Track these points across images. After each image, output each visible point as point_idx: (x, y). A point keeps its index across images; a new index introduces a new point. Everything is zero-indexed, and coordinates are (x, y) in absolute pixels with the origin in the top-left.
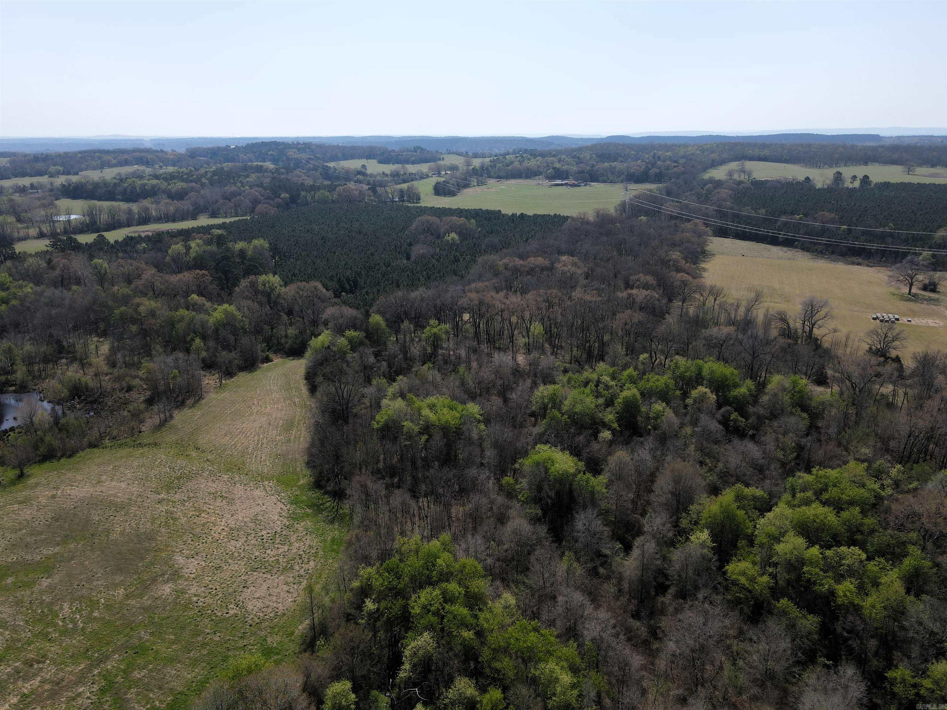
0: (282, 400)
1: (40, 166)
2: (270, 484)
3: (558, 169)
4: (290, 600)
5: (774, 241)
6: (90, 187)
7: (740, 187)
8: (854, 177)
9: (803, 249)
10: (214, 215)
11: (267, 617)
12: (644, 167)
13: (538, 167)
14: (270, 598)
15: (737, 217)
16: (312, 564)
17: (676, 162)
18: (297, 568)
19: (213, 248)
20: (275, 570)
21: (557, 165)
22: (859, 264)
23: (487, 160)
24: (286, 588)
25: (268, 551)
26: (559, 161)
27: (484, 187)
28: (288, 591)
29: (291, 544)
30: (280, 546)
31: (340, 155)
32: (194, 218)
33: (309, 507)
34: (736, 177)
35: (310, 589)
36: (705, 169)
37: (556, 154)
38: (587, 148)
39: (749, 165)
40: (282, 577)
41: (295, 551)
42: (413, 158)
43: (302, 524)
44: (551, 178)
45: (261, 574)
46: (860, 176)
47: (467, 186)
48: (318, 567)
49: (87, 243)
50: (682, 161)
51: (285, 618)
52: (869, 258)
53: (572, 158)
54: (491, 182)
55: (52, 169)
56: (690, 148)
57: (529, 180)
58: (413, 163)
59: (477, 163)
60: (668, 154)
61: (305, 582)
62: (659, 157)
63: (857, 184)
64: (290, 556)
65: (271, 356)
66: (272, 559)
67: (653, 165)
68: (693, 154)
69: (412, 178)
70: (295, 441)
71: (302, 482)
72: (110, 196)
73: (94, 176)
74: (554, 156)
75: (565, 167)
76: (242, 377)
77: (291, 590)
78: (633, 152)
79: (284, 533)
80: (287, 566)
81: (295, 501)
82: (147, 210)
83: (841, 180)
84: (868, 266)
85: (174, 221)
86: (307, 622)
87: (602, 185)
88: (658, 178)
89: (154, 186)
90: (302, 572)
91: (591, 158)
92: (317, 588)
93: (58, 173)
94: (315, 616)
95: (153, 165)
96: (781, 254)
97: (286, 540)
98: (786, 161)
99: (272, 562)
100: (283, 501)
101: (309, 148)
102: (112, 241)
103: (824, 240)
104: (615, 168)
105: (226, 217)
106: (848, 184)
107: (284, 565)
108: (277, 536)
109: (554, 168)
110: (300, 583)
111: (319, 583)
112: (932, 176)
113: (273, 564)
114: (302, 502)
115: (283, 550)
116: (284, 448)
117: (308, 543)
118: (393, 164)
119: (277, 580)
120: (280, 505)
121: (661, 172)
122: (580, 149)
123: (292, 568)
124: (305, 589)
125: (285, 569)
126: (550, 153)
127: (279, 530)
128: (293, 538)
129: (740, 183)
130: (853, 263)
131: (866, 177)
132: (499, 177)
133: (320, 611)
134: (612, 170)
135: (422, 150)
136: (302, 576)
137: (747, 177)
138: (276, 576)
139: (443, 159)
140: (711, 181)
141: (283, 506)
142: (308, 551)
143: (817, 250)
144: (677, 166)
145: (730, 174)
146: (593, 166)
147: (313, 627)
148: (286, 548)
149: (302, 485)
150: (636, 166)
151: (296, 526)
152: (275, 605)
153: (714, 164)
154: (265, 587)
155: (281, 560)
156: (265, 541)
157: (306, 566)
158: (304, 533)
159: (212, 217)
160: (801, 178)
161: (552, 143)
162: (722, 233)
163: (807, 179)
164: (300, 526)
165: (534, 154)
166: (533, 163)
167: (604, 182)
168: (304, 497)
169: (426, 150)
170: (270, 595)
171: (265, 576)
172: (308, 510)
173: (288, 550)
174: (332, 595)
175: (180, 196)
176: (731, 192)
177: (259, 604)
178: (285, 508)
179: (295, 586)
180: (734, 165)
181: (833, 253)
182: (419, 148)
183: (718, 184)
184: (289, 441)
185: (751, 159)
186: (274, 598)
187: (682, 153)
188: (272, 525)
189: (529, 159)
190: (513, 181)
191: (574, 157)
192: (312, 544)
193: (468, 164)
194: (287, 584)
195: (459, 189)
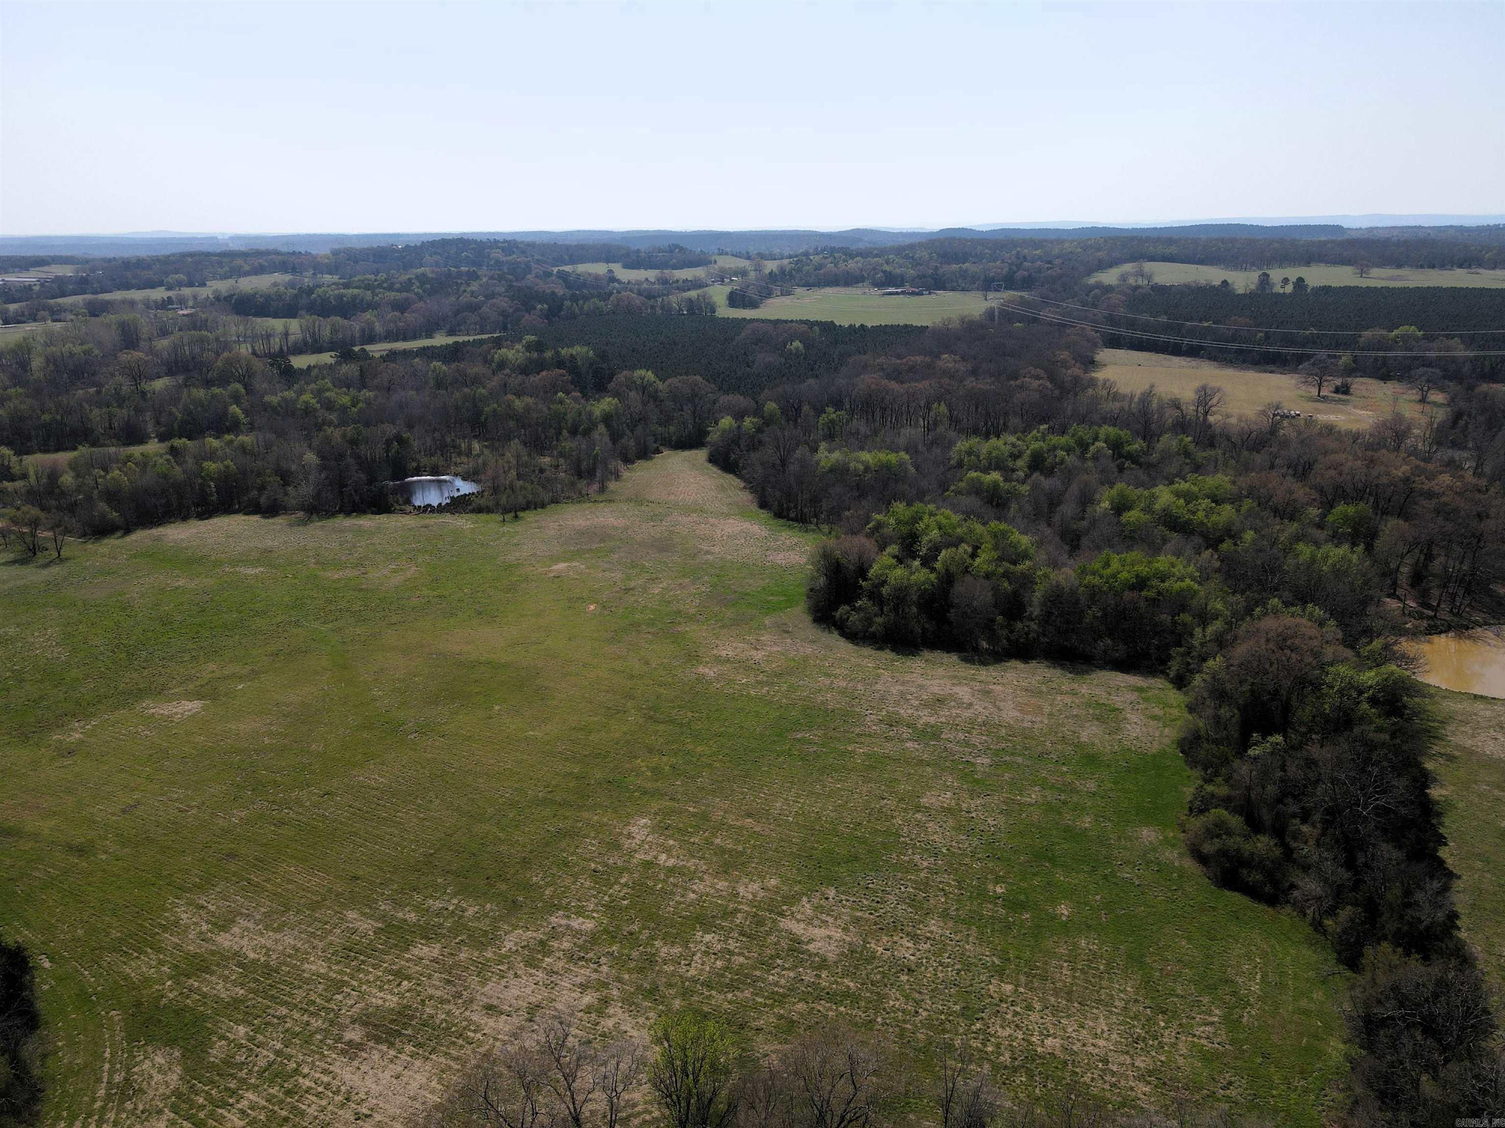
3: (890, 273)
5: (1175, 350)
7: (1137, 293)
8: (1286, 281)
9: (1210, 359)
12: (1006, 270)
13: (861, 270)
15: (1132, 324)
17: (1049, 262)
21: (887, 268)
22: (1271, 372)
23: (786, 262)
26: (887, 263)
27: (792, 297)
31: (566, 257)
34: (1131, 281)
36: (1089, 273)
37: (881, 252)
38: (921, 245)
39: (1149, 267)
42: (674, 261)
44: (880, 285)
46: (1293, 279)
47: (769, 295)
50: (1057, 261)
52: (1285, 365)
53: (903, 258)
54: (799, 291)
56: (1067, 245)
57: (850, 288)
58: (675, 267)
59: (771, 266)
60: (1038, 252)
62: (1025, 257)
63: (1289, 289)
67: (1019, 266)
68: (1071, 252)
69: (697, 284)
74: (877, 256)
75: (898, 271)
78: (987, 251)
83: (1268, 283)
84: (1281, 373)
85: (404, 339)
87: (951, 293)
88: (1027, 283)
91: (931, 258)
96: (1184, 363)
98: (1201, 262)
101: (517, 248)
103: (1234, 346)
104: (966, 271)
106: (1278, 289)
109: (884, 272)
112: (1392, 279)
118: (646, 269)
121: (1030, 276)
122: (912, 247)
126: (871, 253)
129: (1137, 287)
130: (1265, 371)
131: (1301, 280)
132: (809, 285)
134: (963, 274)
135: (681, 249)
137: (1146, 282)
139: (715, 262)
140: (1099, 285)
143: (1226, 359)
144: (1051, 268)
145: (1123, 278)
146: (936, 268)
150: (997, 268)
153: (1102, 266)
160: (1217, 283)
161: (860, 240)
162: (1115, 342)
163: (1225, 283)
165: (850, 255)
166: (853, 265)
167: (953, 289)
169: (686, 248)
175: (400, 308)
176: (1125, 298)
180: (1128, 267)
181: (1244, 362)
182: (677, 246)
183: (1108, 289)
185: (1152, 259)
187: (1056, 251)
189: (845, 261)
190: (828, 290)
191: (907, 257)
193: (758, 269)
195: (761, 300)
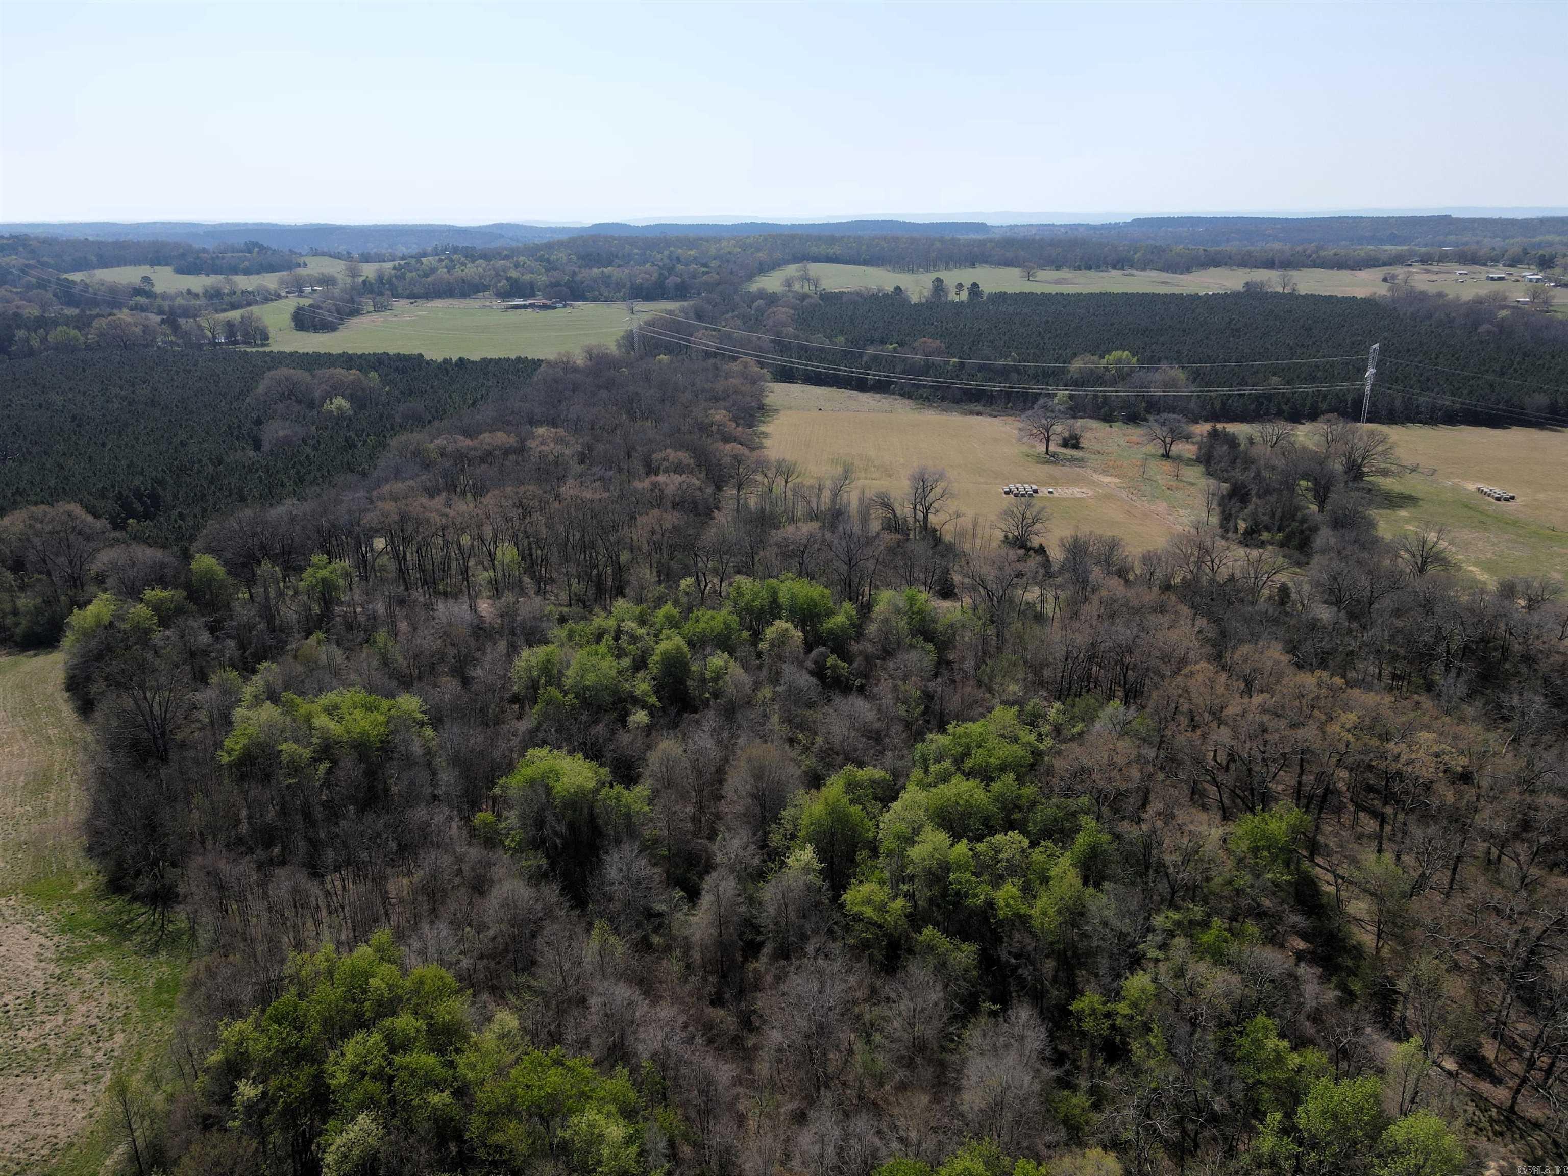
0: (19, 736)
2: (11, 903)
3: (516, 280)
4: (80, 1116)
5: (861, 386)
7: (805, 303)
8: (960, 286)
9: (902, 395)
11: (35, 1157)
12: (656, 275)
13: (481, 278)
14: (38, 1120)
15: (805, 351)
16: (119, 1038)
17: (705, 265)
18: (88, 1051)
20: (41, 1065)
21: (514, 274)
22: (979, 414)
23: (388, 265)
24: (68, 1095)
25: (20, 1033)
26: (516, 266)
27: (388, 313)
28: (74, 1100)
29: (70, 1010)
30: (45, 1018)
31: (94, 259)
33: (101, 931)
34: (797, 287)
35: (120, 1088)
36: (750, 277)
37: (510, 254)
38: (561, 244)
39: (815, 269)
40: (58, 1076)
41: (80, 1020)
42: (247, 263)
43: (90, 967)
44: (504, 295)
45: (12, 1080)
46: (967, 284)
47: (355, 312)
48: (133, 1042)
50: (714, 264)
51: (75, 1151)
52: (992, 404)
53: (536, 260)
54: (400, 305)
56: (724, 244)
57: (467, 300)
58: (247, 272)
59: (369, 271)
60: (692, 252)
61: (109, 1075)
62: (678, 259)
63: (964, 296)
64: (71, 1033)
66: (32, 1046)
67: (671, 270)
68: (730, 253)
69: (248, 299)
70: (56, 812)
71: (80, 887)
74: (506, 257)
75: (527, 277)
77: (81, 1097)
78: (636, 251)
79: (52, 991)
80: (65, 1053)
81: (71, 926)
83: (942, 290)
84: (990, 415)
86: (122, 1148)
87: (591, 305)
88: (681, 292)
90: (100, 1058)
91: (570, 260)
92: (136, 1082)
94: (136, 1134)
96: (873, 403)
97: (58, 1004)
98: (866, 263)
99: (34, 1051)
100: (43, 930)
101: (25, 246)
103: (929, 381)
104: (609, 277)
106: (953, 297)
107: (60, 1052)
108: (38, 999)
109: (508, 279)
110: (97, 1079)
111: (138, 1070)
112: (1057, 282)
113: (36, 1055)
114: (85, 925)
115: (54, 1024)
116: (34, 828)
117: (106, 1001)
118: (208, 275)
119: (47, 1085)
120: (37, 939)
121: (683, 282)
122: (550, 246)
123: (77, 1054)
124: (109, 1089)
125: (62, 1060)
126: (499, 254)
127: (40, 987)
128: (73, 997)
129: (804, 297)
130: (971, 413)
131: (975, 285)
132: (413, 296)
133: (147, 1123)
134: (606, 280)
135: (262, 248)
136: (100, 1065)
137: (813, 288)
138: (45, 1076)
139: (305, 265)
140: (762, 294)
141: (44, 941)
142: (108, 1016)
143: (921, 396)
144: (708, 273)
145: (788, 283)
146: (574, 273)
147: (135, 1156)
148: (61, 1019)
149: (82, 893)
150: (644, 273)
151: (77, 973)
152: (49, 1132)
153: (763, 269)
154: (23, 1101)
155: (51, 1044)
156: (12, 1013)
157: (108, 1045)
158: (96, 983)
160: (889, 288)
161: (501, 236)
162: (786, 376)
163: (898, 289)
164: (87, 972)
165: (471, 255)
166: (471, 271)
167: (594, 300)
168: (89, 915)
169: (268, 248)
170: (36, 1115)
171: (20, 1080)
172: (99, 938)
173: (65, 1021)
174: (169, 1088)
176: (792, 312)
177: (16, 1137)
178: (50, 943)
179: (89, 1088)
180: (792, 270)
181: (943, 399)
182: (256, 244)
183: (772, 299)
184: (44, 813)
185: (816, 259)
186: (46, 1120)
187: (713, 251)
188: (25, 980)
189: (464, 264)
190: (438, 303)
191: (541, 259)
192: (114, 1000)
193: (354, 274)
194: (70, 1086)
195: (342, 319)
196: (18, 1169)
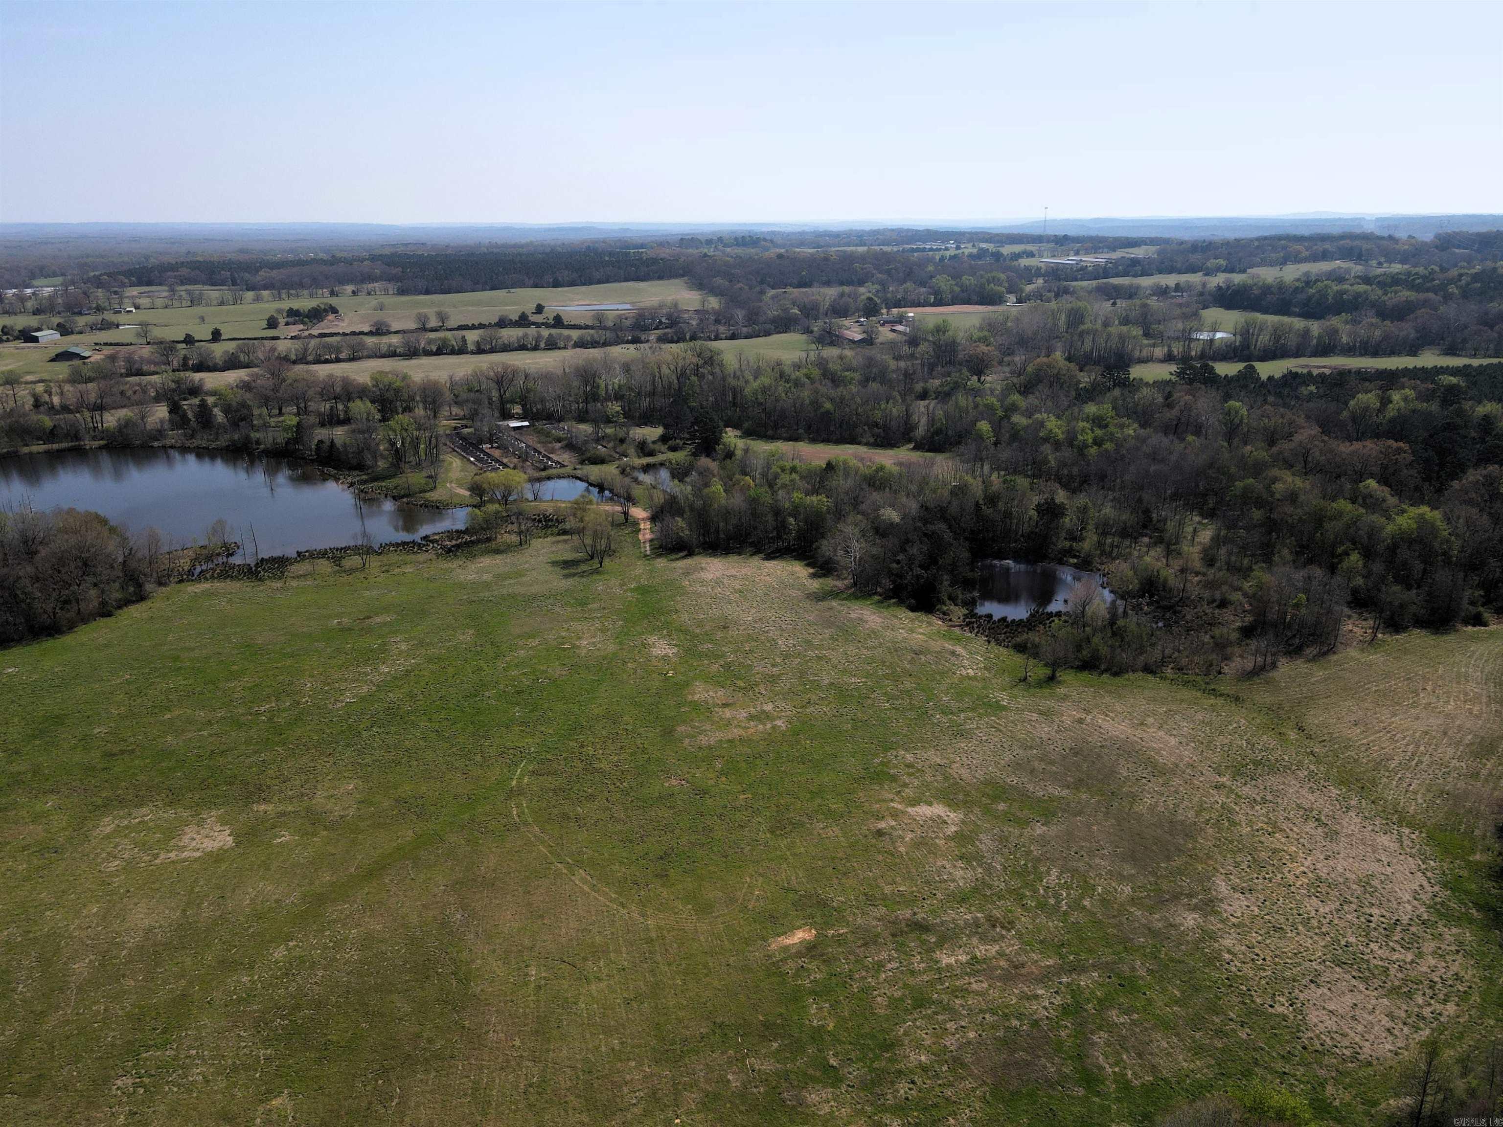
0: (1484, 700)
1: (1196, 258)
2: (1413, 836)
4: (1388, 1047)
6: (1256, 292)
10: (1451, 351)
11: (1337, 1051)
14: (1354, 1024)
16: (1451, 1008)
18: (1420, 1000)
19: (1434, 407)
20: (1377, 983)
24: (1386, 1022)
25: (1372, 945)
28: (1388, 1030)
29: (1420, 955)
30: (1398, 947)
32: (1413, 352)
33: (1479, 907)
35: (1432, 1049)
40: (1385, 1001)
41: (1425, 969)
43: (1454, 930)
45: (1348, 977)
48: (1462, 1020)
49: (1226, 376)
51: (1370, 1071)
55: (1212, 263)
61: (1427, 1032)
64: (1413, 974)
65: (1486, 615)
66: (1375, 962)
70: (1487, 781)
71: (1478, 857)
72: (1283, 307)
73: (1268, 275)
76: (1417, 638)
77: (1396, 1032)
79: (1413, 929)
80: (1400, 987)
81: (1452, 884)
82: (1334, 333)
85: (1375, 354)
86: (1408, 1100)
89: (1358, 295)
90: (1426, 1012)
92: (1448, 1054)
93: (1219, 269)
94: (1428, 1098)
95: (1367, 261)
97: (1411, 943)
99: (1376, 966)
100: (1429, 874)
102: (1264, 377)
105: (1474, 356)
107: (1397, 983)
108: (1399, 928)
110: (1417, 1029)
111: (1454, 1047)
113: (1376, 972)
114: (1467, 892)
115: (1402, 957)
116: (1461, 784)
117: (1455, 968)
119: (1374, 1002)
120: (1420, 878)
123: (1409, 995)
124: (1422, 1044)
125: (1394, 991)
127: (1405, 920)
128: (1429, 946)
133: (1440, 1096)
136: (1424, 1018)
138: (1375, 993)
141: (1425, 883)
142: (1450, 982)
147: (1415, 1115)
148: (1409, 957)
149: (1477, 863)
151: (1441, 928)
152: (1357, 1039)
154: (1349, 1000)
155: (1392, 972)
156: (1373, 925)
157: (1439, 1007)
158: (1453, 948)
159: (1447, 354)
164: (1450, 933)
168: (1474, 886)
170: (1354, 1018)
171: (1354, 982)
172: (1473, 911)
173: (1412, 962)
174: (1474, 1083)
175: (1400, 313)
177: (1330, 1023)
178: (1429, 889)
179: (1406, 1029)
184: (1475, 775)
186: (1360, 1028)
188: (1395, 906)
192: (1462, 973)
194: (1390, 1016)
196: (1320, 1048)
